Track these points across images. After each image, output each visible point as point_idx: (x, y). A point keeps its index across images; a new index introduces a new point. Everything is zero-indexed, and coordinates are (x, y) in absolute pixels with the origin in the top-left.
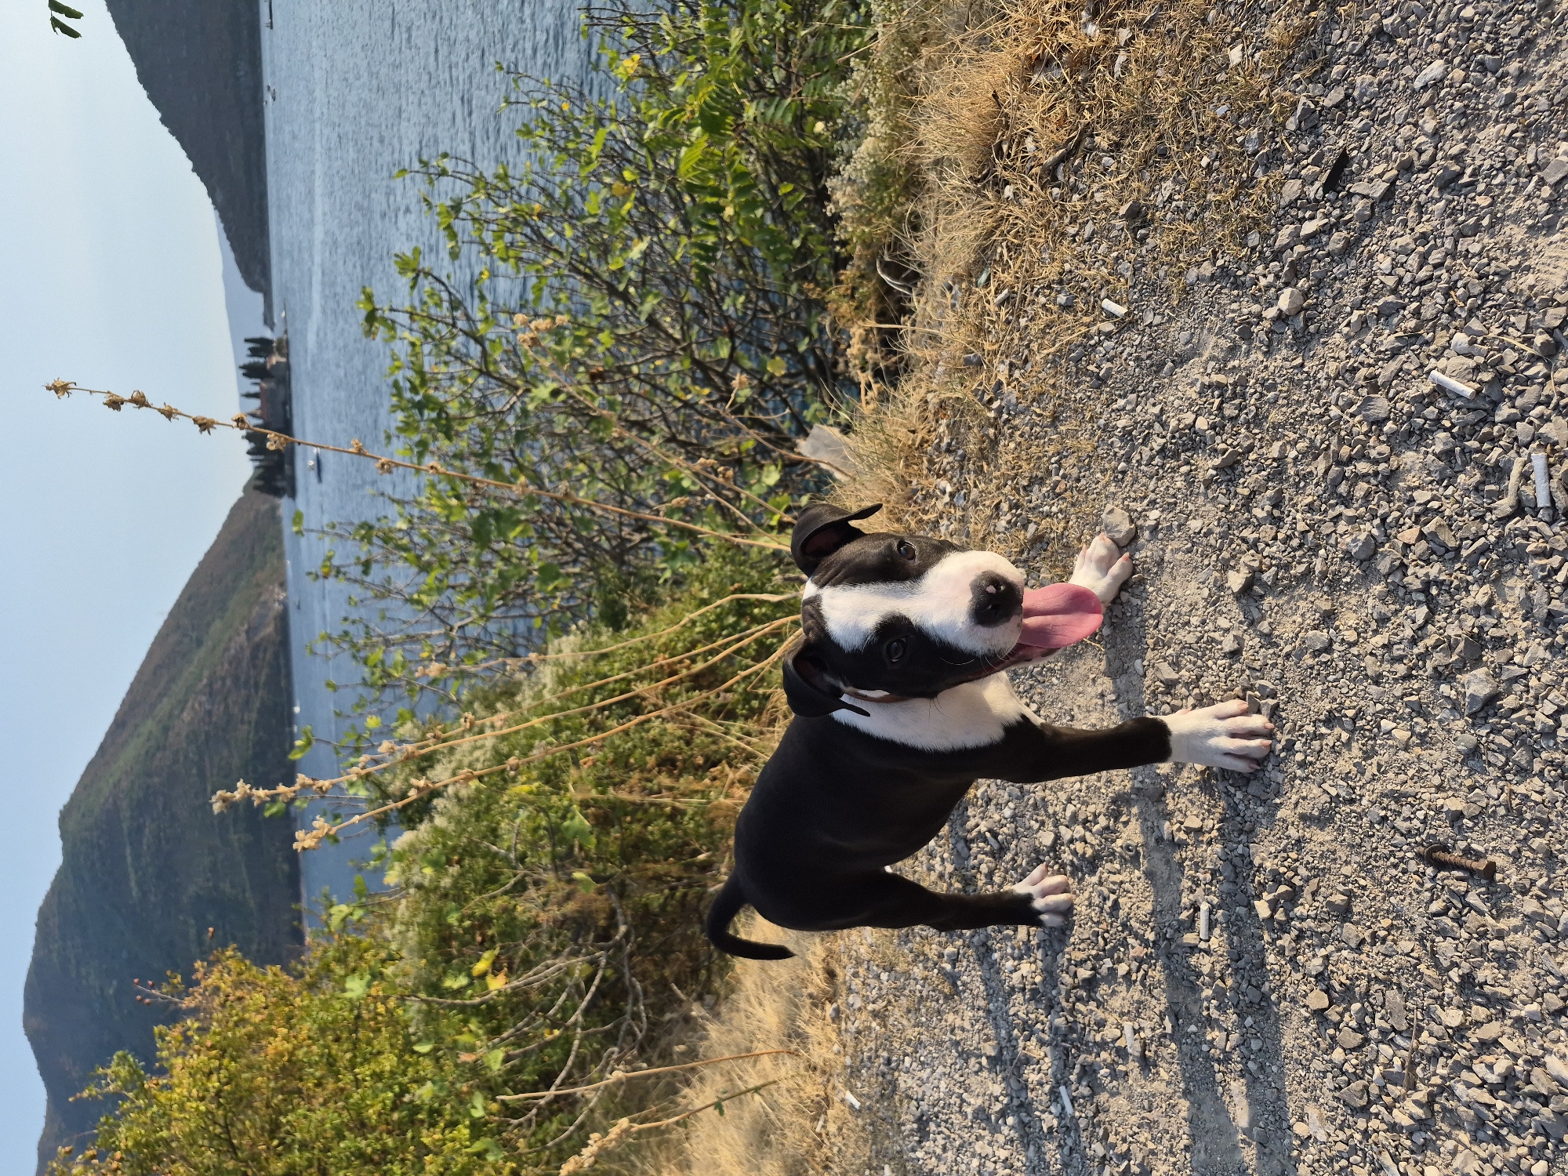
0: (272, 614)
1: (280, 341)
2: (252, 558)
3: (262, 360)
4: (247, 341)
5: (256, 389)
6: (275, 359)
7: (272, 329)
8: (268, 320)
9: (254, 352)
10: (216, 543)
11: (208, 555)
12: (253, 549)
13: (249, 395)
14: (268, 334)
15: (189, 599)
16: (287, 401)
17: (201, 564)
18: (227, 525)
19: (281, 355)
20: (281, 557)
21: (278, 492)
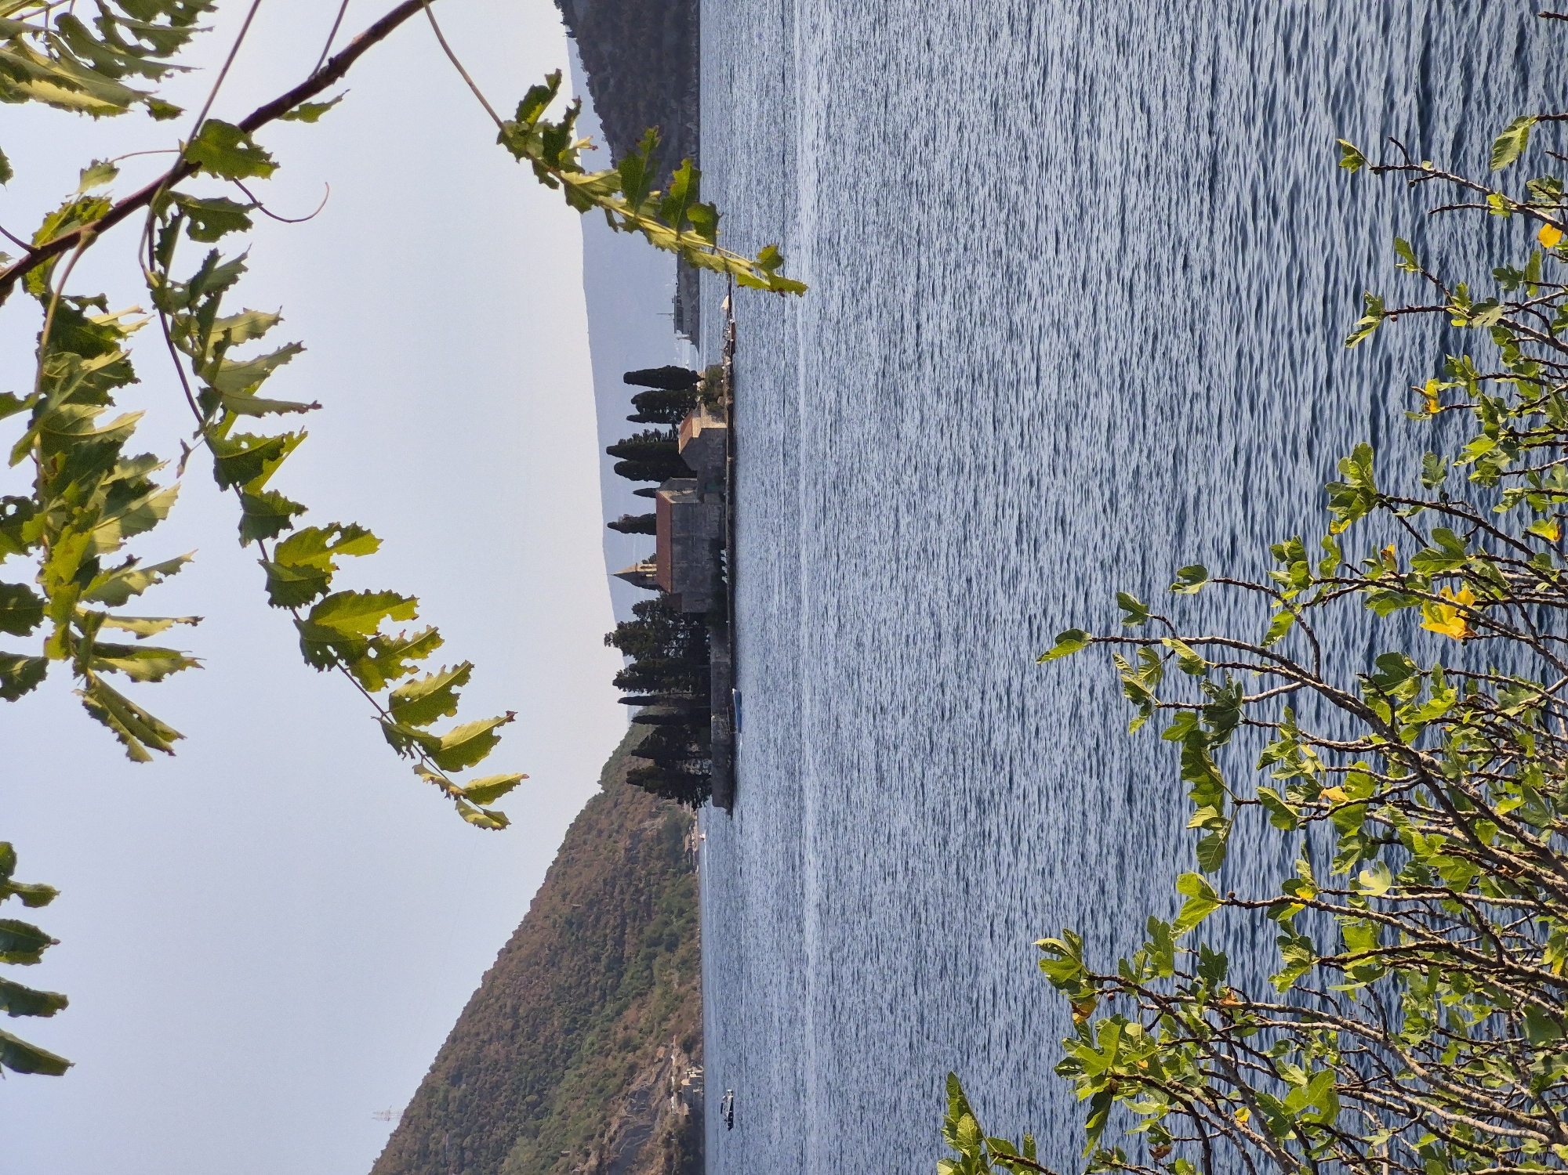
0: (662, 1128)
1: (714, 373)
2: (617, 964)
3: (665, 428)
4: (630, 378)
5: (649, 506)
6: (700, 423)
7: (695, 340)
8: (687, 318)
9: (647, 408)
10: (528, 923)
11: (506, 953)
12: (620, 942)
13: (629, 525)
14: (685, 356)
15: (455, 1079)
16: (725, 539)
17: (489, 978)
18: (556, 874)
19: (716, 413)
20: (691, 965)
21: (691, 790)
